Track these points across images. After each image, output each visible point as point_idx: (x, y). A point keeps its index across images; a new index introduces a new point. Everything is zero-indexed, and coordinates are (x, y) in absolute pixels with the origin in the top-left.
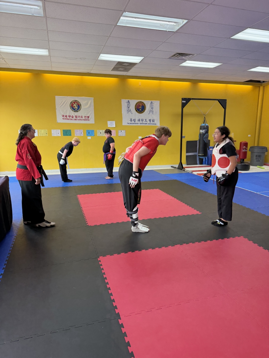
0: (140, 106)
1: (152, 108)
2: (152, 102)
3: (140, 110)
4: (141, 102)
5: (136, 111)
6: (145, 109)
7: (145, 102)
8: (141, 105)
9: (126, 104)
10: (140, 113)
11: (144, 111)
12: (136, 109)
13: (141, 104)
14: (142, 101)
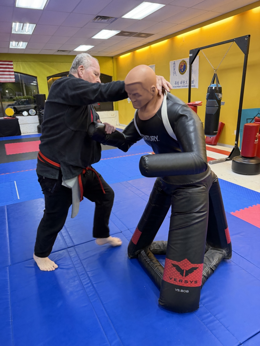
4: (183, 61)
5: (180, 72)
6: (186, 69)
11: (185, 71)
12: (179, 70)
14: (185, 60)
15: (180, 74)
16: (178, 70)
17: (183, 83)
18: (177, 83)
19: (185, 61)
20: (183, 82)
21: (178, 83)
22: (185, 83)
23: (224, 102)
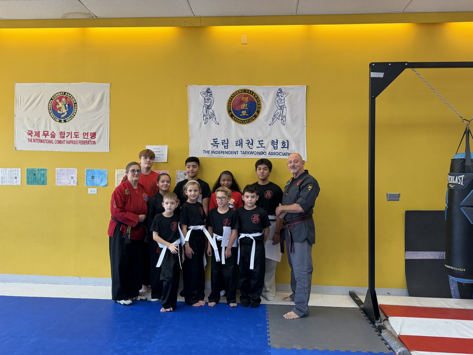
0: (241, 102)
1: (281, 108)
2: (280, 91)
3: (244, 113)
4: (245, 91)
5: (232, 116)
6: (258, 112)
7: (259, 90)
8: (247, 99)
9: (201, 98)
10: (243, 122)
11: (256, 116)
12: (229, 112)
13: (246, 96)
14: (251, 89)
15: (233, 123)
16: (226, 112)
17: (245, 145)
18: (219, 141)
19: (252, 93)
20: (244, 142)
21: (226, 143)
22: (256, 144)
23: (399, 194)
